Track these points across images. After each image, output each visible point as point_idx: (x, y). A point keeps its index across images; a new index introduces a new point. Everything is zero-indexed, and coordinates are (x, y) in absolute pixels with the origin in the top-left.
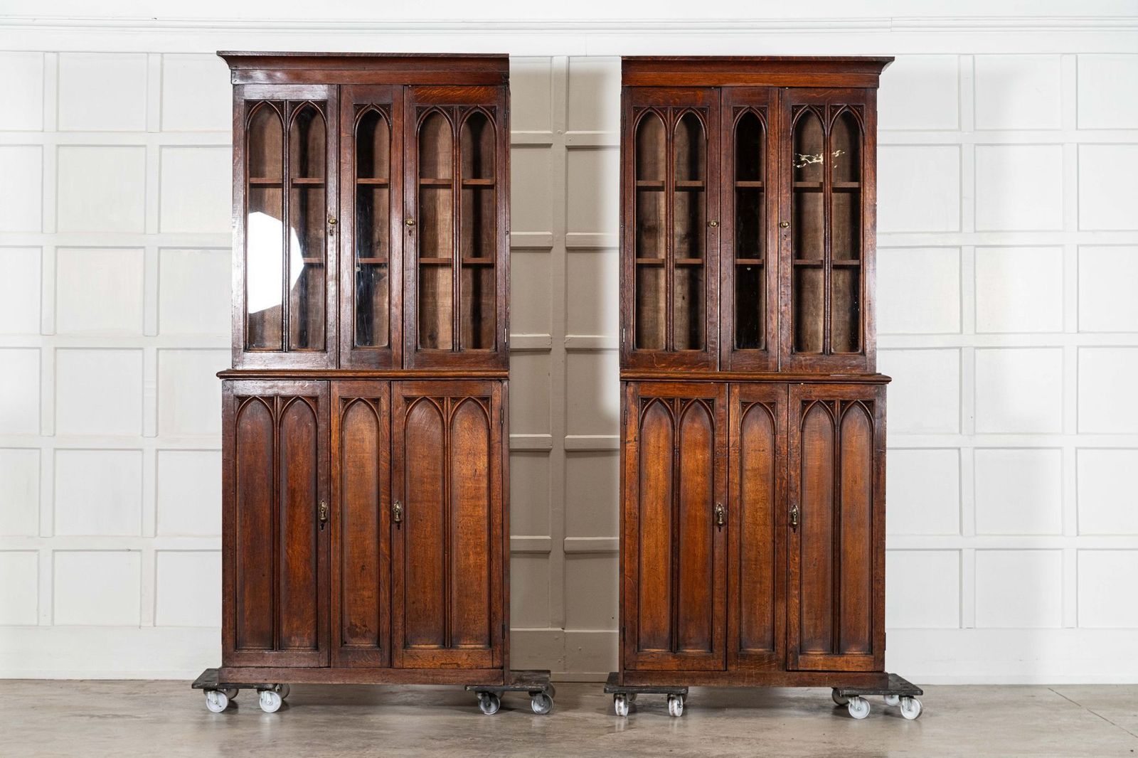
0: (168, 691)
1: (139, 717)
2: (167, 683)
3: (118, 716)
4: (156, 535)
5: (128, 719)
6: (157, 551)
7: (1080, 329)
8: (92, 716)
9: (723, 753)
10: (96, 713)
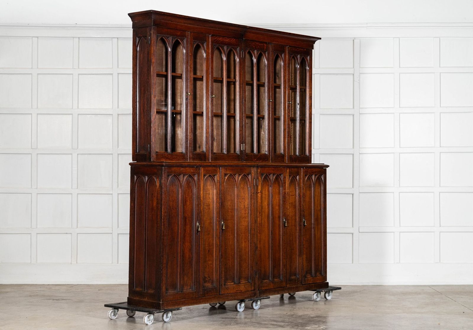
0: (83, 289)
1: (72, 300)
2: (82, 286)
3: (64, 299)
4: (77, 227)
5: (68, 301)
6: (78, 234)
7: (441, 145)
8: (53, 300)
9: (303, 314)
10: (55, 298)
